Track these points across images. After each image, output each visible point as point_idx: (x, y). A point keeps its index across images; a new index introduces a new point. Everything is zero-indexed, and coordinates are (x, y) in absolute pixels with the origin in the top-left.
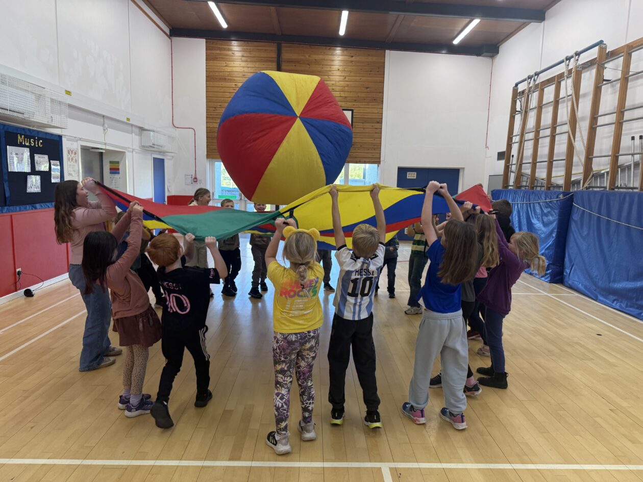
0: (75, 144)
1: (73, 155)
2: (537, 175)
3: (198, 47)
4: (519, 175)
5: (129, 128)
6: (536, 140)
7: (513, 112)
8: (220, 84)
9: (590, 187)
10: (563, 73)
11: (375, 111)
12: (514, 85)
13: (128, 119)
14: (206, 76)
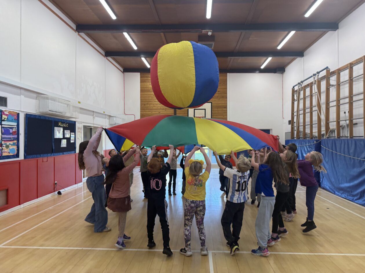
0: (81, 124)
1: (80, 130)
2: (306, 131)
3: (137, 77)
4: (298, 132)
5: (104, 116)
6: (304, 114)
7: (293, 100)
8: (147, 93)
9: (329, 137)
10: (313, 82)
11: (224, 102)
12: (292, 87)
13: (104, 112)
14: (141, 90)
